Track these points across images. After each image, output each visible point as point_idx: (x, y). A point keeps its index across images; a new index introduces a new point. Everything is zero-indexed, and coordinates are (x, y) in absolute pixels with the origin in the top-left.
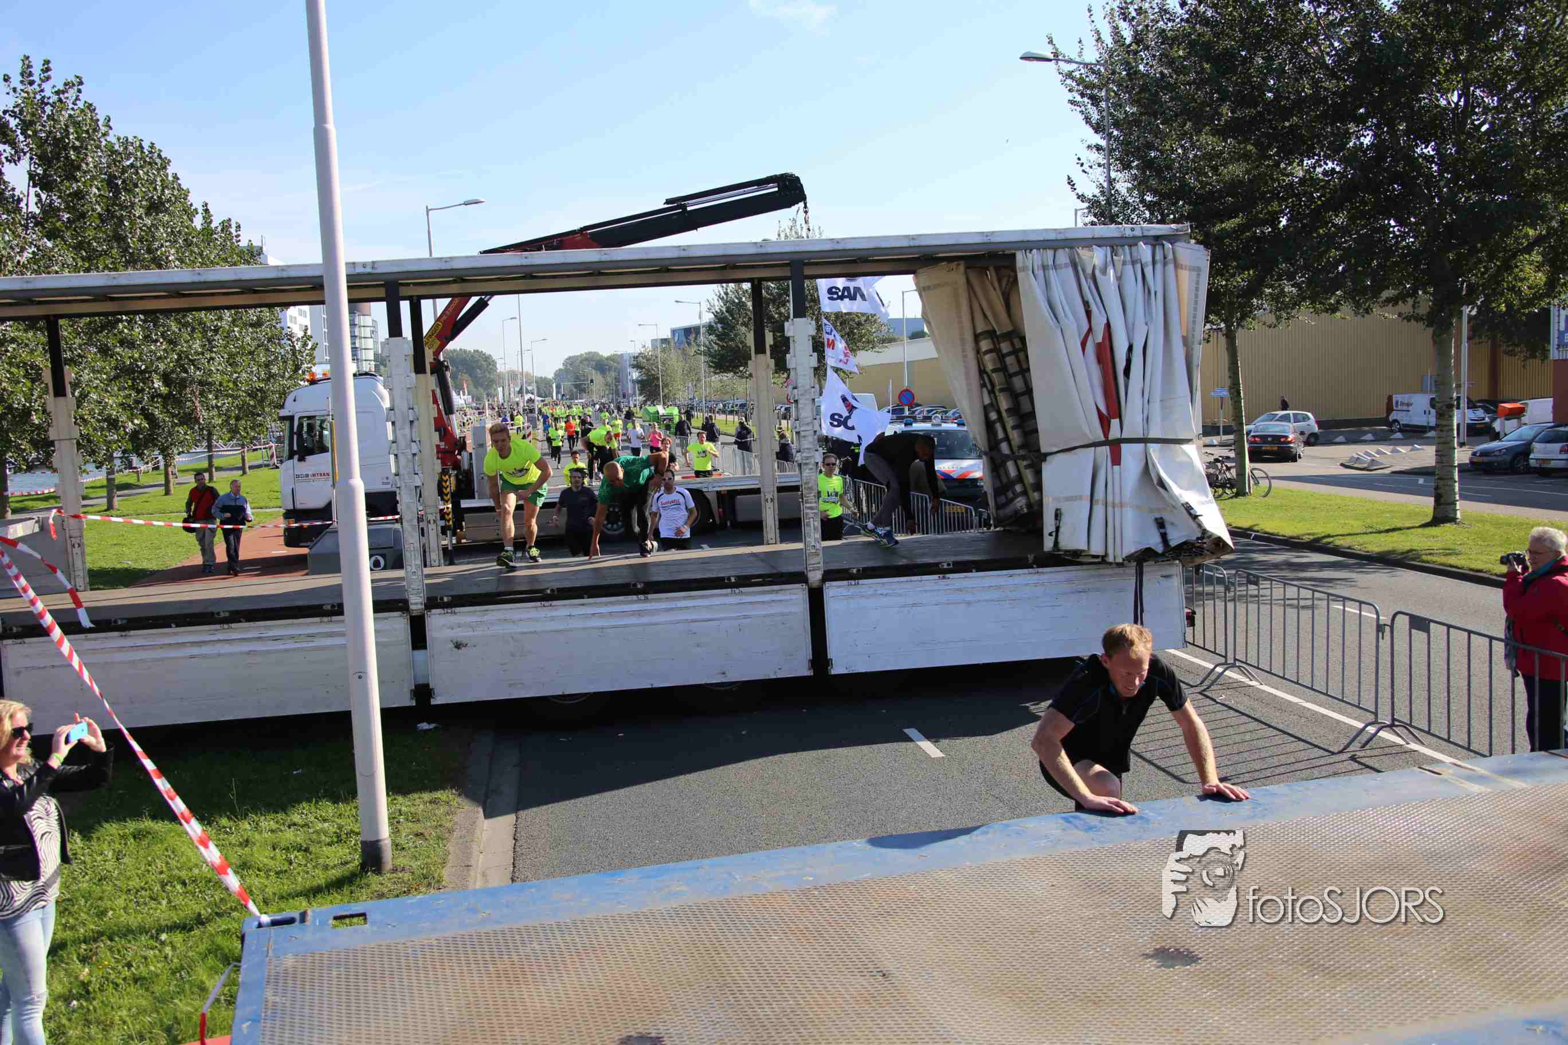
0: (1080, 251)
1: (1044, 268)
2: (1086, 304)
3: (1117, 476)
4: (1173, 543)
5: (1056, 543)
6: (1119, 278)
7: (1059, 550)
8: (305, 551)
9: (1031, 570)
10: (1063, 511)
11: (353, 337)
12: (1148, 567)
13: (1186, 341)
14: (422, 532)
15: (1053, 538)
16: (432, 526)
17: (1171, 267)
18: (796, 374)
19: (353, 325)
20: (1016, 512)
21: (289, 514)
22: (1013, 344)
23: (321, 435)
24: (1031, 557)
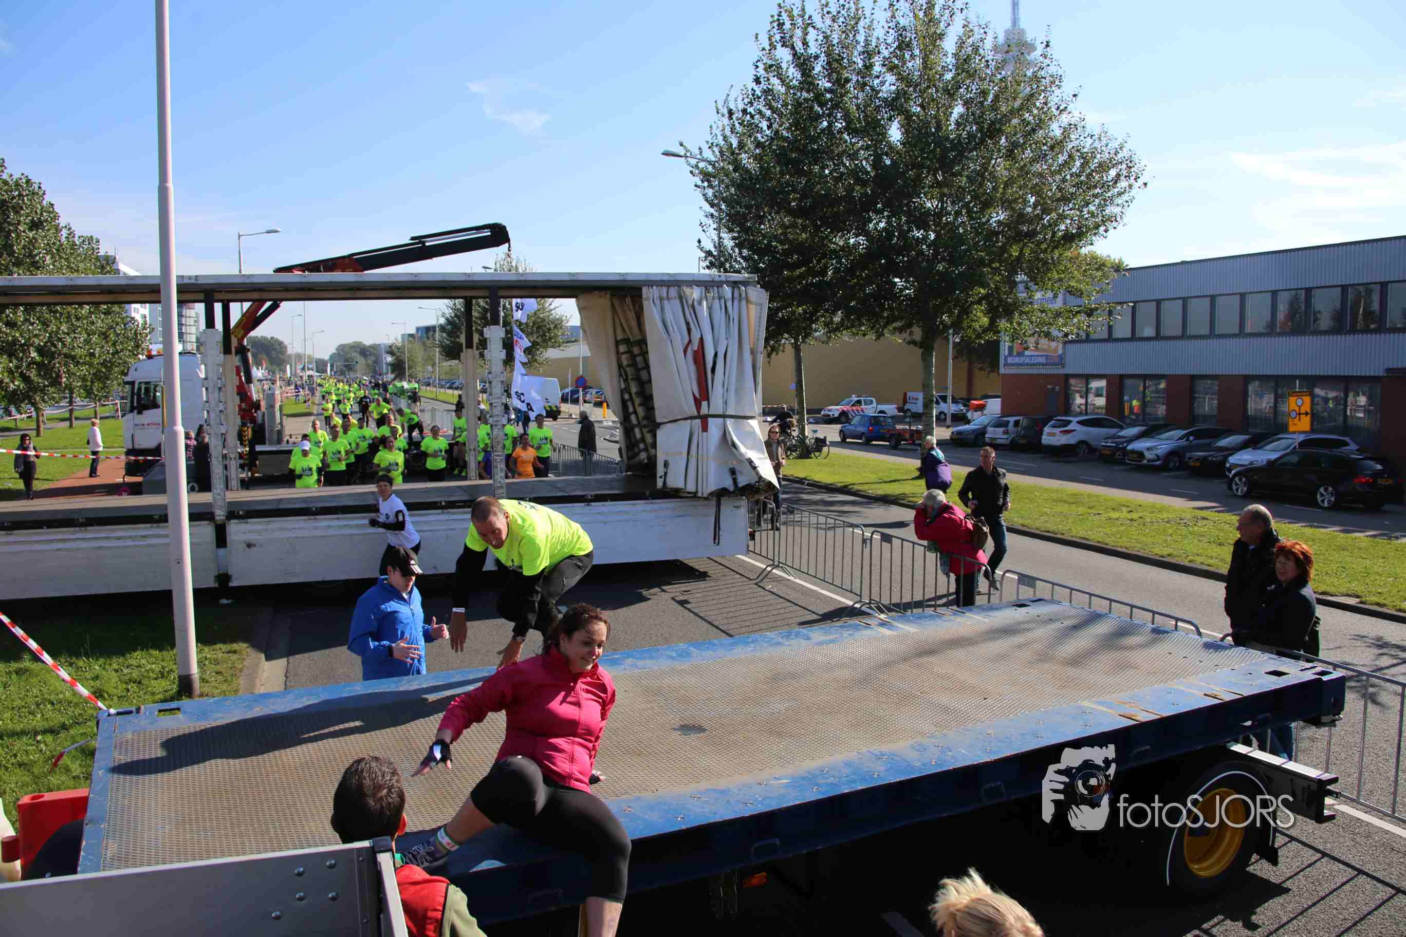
8: (139, 479)
11: (180, 324)
14: (226, 467)
16: (233, 462)
19: (180, 315)
20: (640, 462)
21: (129, 452)
22: (641, 349)
23: (155, 394)
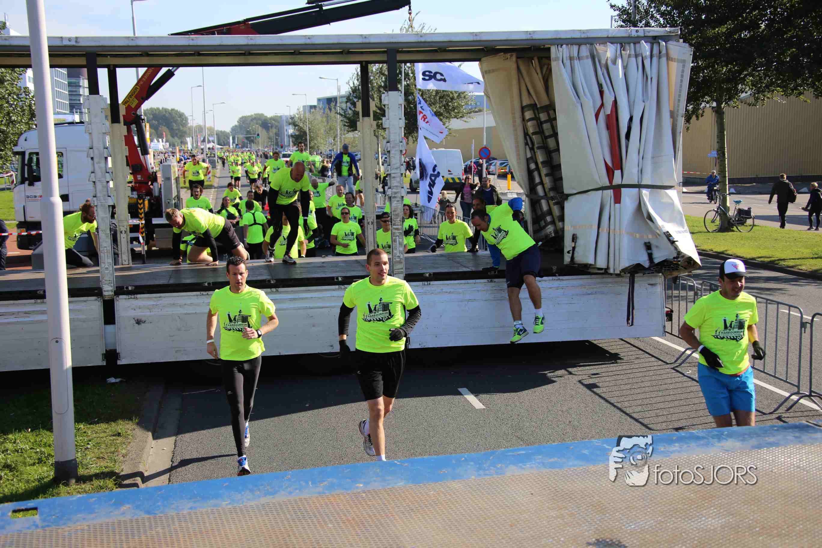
0: (598, 46)
1: (571, 59)
2: (600, 86)
3: (617, 211)
4: (656, 261)
5: (572, 258)
6: (625, 68)
7: (575, 264)
8: (30, 252)
9: (554, 277)
10: (578, 235)
12: (638, 278)
13: (672, 115)
14: (115, 241)
15: (570, 255)
17: (664, 60)
18: (389, 132)
20: (547, 236)
21: (22, 225)
22: (549, 115)
24: (555, 268)
